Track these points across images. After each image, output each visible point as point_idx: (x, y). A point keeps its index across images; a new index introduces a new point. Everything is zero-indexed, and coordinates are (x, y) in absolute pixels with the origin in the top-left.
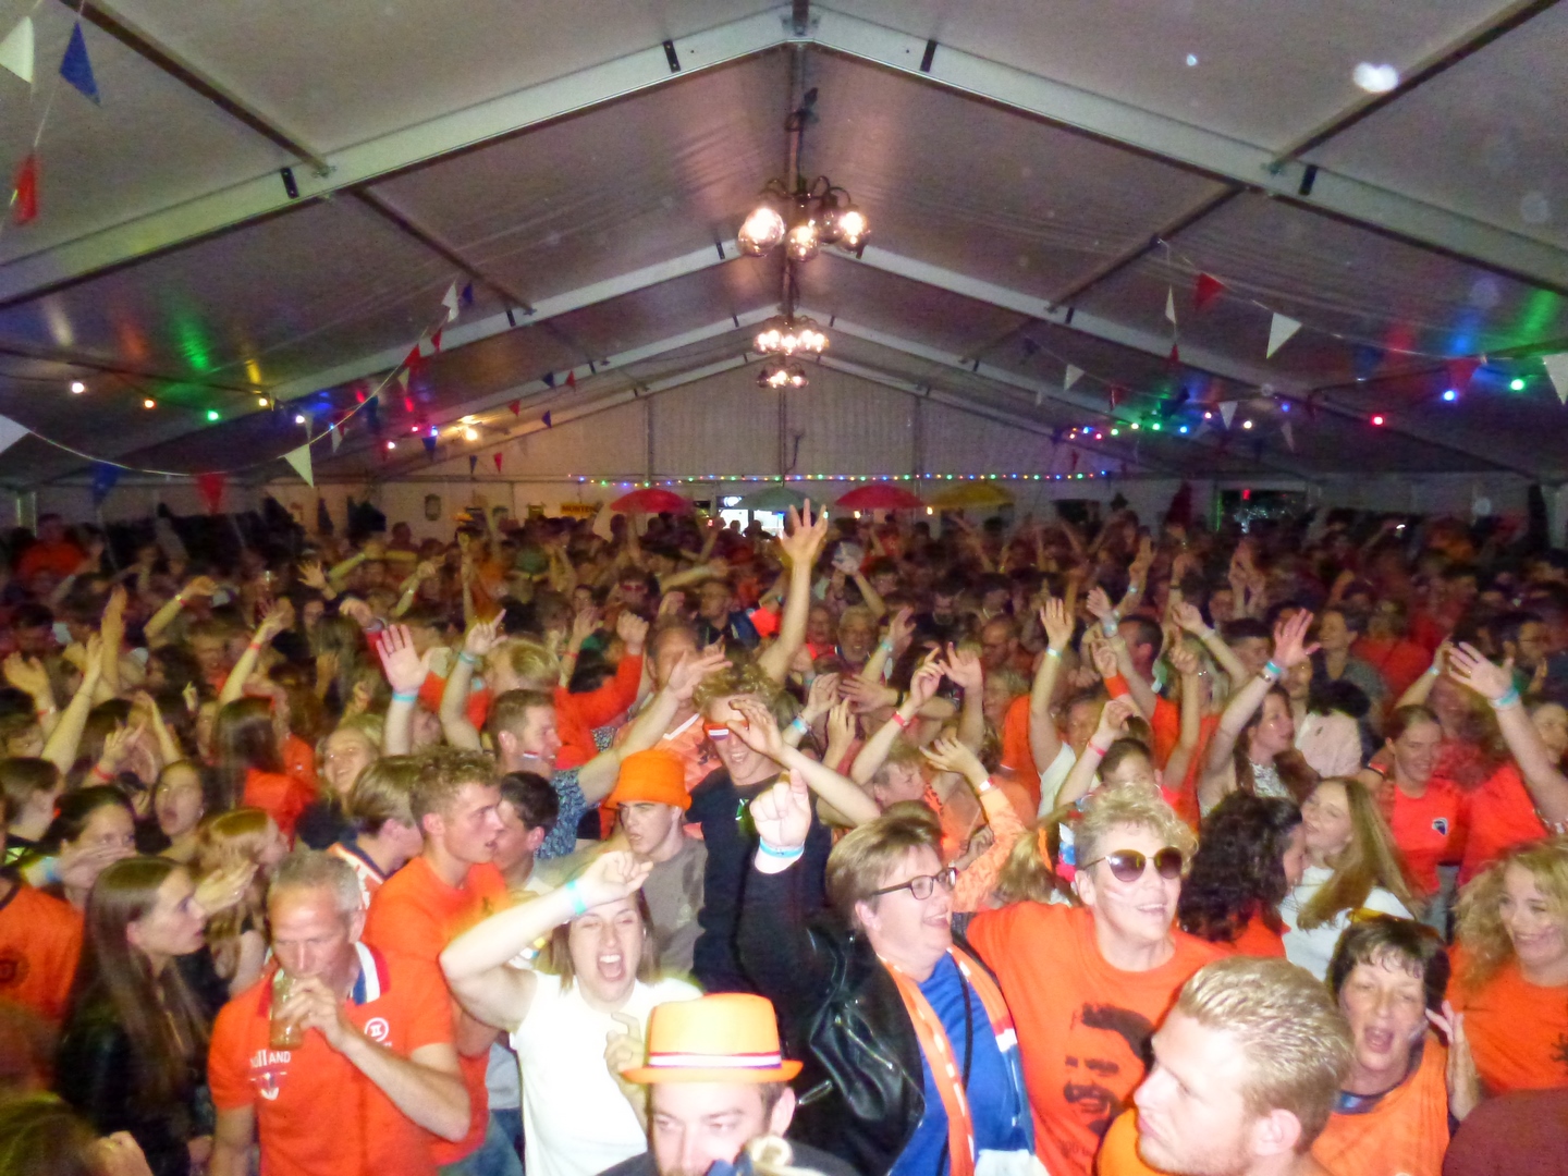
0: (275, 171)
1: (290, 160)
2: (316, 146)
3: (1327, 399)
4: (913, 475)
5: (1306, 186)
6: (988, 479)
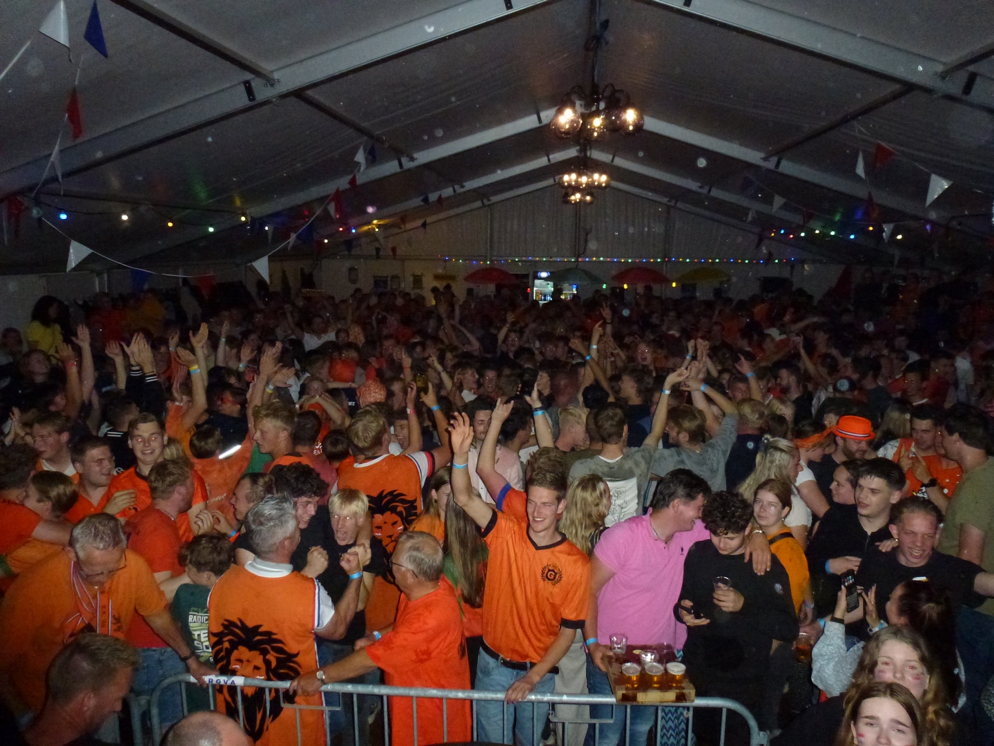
0: (239, 84)
1: (248, 76)
2: (266, 66)
3: (960, 224)
4: (663, 258)
5: (968, 88)
6: (714, 263)
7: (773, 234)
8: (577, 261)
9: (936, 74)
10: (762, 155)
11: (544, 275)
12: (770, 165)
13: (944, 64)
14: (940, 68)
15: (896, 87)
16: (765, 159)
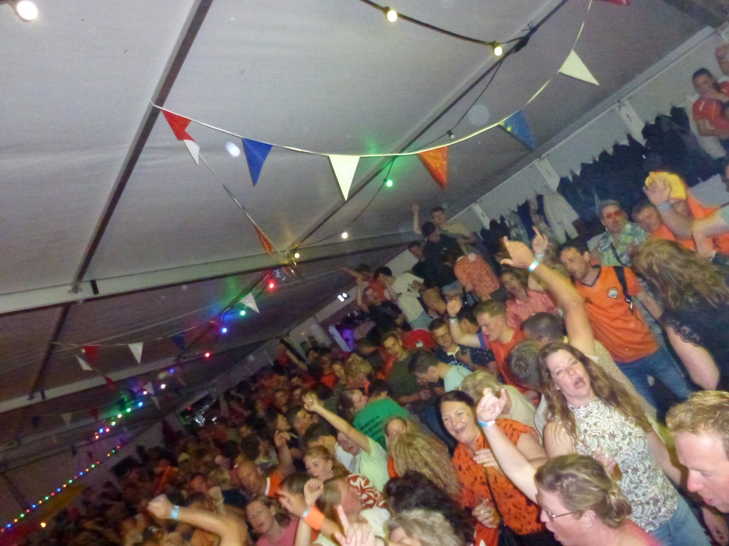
3: (185, 358)
5: (95, 290)
7: (97, 437)
9: (69, 292)
10: (27, 397)
12: (38, 398)
13: (70, 284)
14: (70, 288)
15: (59, 310)
16: (31, 398)
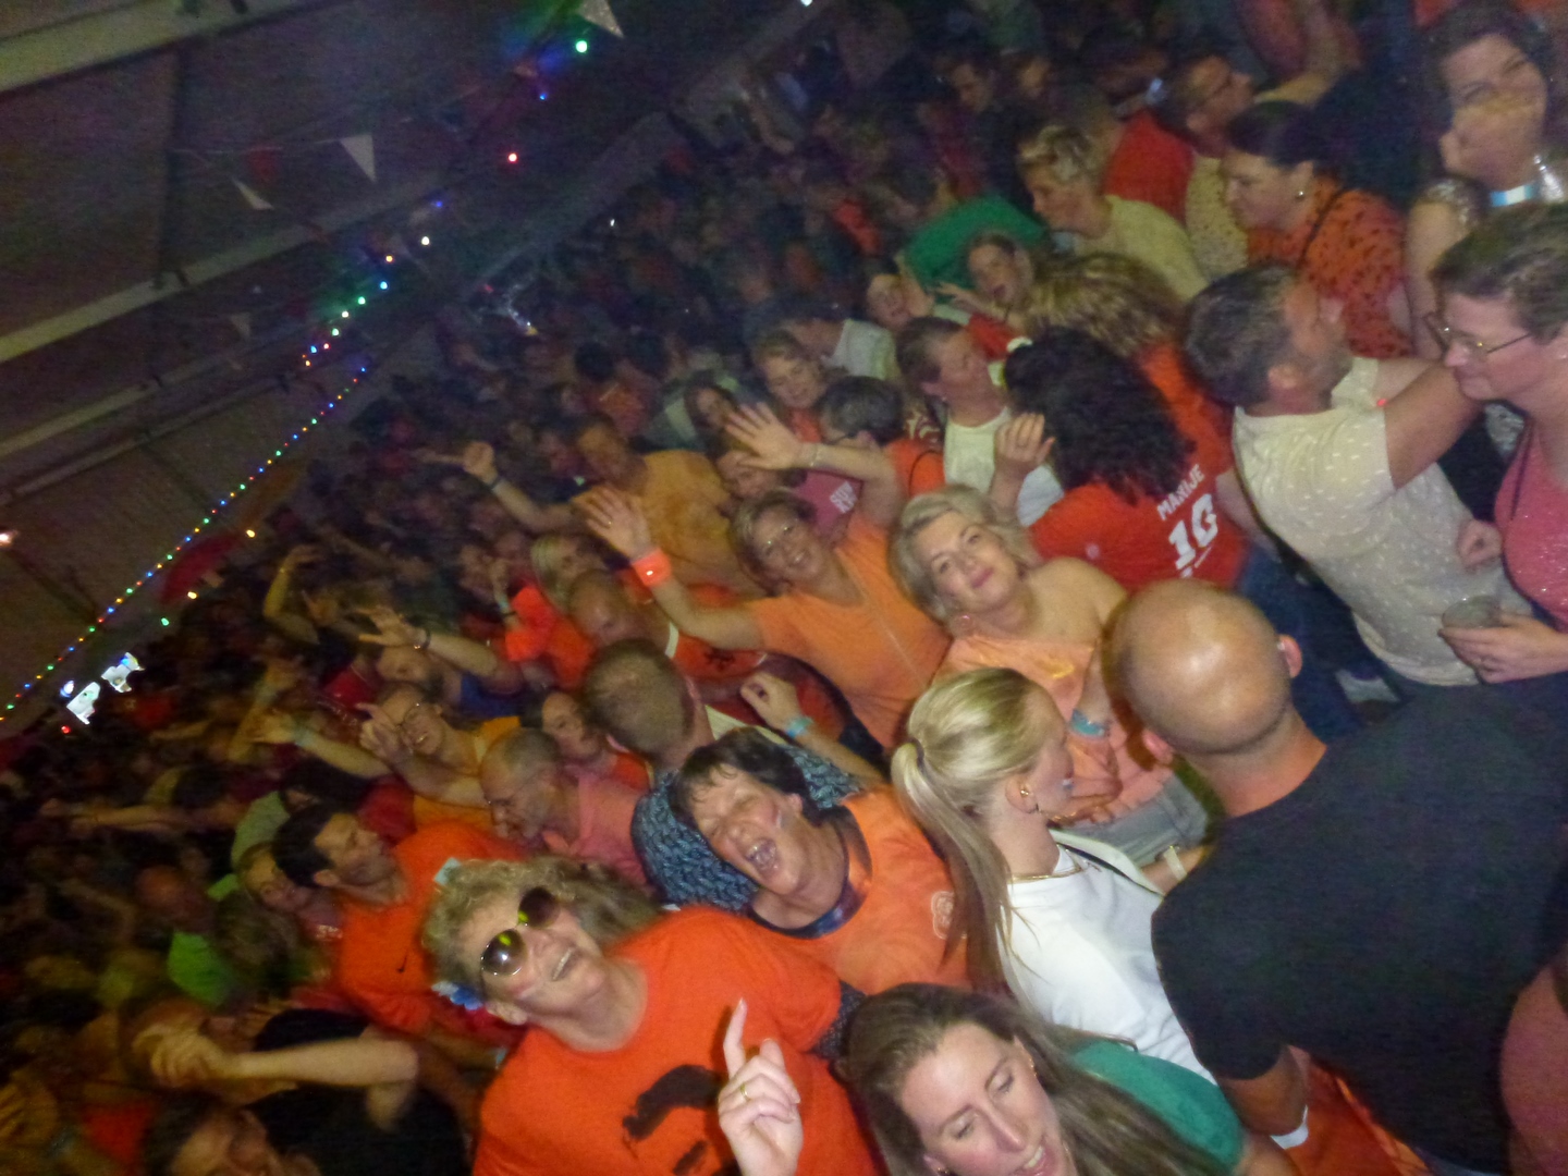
4: (208, 514)
5: (238, 3)
6: (277, 461)
7: (308, 363)
8: (99, 627)
11: (69, 688)
12: (172, 286)
